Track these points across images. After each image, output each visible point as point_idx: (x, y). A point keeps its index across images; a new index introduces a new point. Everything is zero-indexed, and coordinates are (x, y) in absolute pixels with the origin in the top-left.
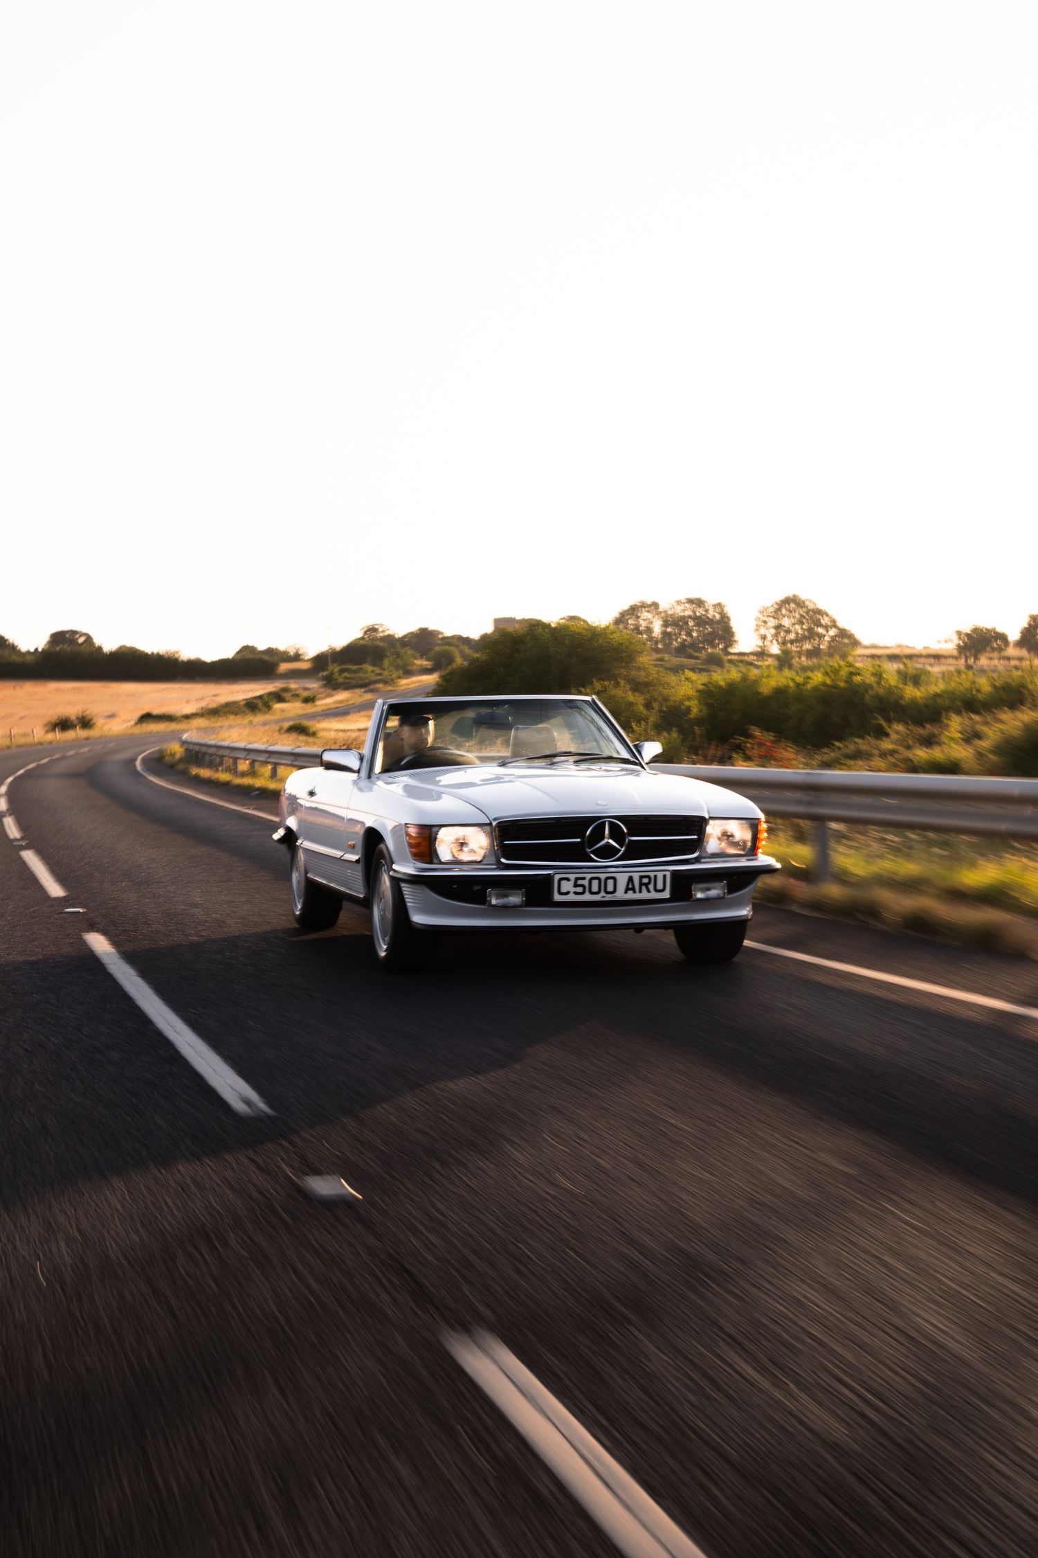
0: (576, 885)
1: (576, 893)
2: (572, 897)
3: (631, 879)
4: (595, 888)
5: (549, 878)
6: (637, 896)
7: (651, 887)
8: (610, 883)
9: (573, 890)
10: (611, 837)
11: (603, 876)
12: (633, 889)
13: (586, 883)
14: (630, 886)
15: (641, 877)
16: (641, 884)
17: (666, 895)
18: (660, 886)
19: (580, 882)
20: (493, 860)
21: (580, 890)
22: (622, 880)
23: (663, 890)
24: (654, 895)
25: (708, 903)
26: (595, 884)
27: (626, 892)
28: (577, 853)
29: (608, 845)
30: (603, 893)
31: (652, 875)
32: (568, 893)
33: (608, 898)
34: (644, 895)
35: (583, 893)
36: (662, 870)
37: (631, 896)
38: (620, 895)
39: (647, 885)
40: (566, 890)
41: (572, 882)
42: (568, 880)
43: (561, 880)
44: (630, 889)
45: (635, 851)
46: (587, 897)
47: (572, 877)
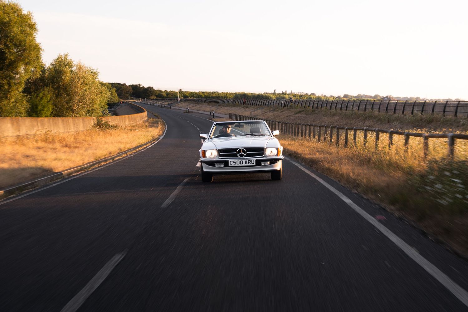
0: (234, 162)
1: (234, 164)
2: (233, 165)
3: (246, 161)
4: (238, 163)
5: (228, 161)
7: (251, 163)
8: (241, 162)
10: (242, 152)
11: (240, 161)
12: (247, 163)
13: (236, 162)
15: (248, 161)
16: (248, 162)
17: (254, 164)
18: (253, 163)
19: (235, 162)
20: (218, 157)
21: (235, 163)
22: (244, 161)
23: (254, 163)
24: (251, 165)
25: (265, 166)
26: (238, 162)
28: (235, 156)
29: (242, 154)
30: (240, 164)
31: (251, 160)
33: (241, 165)
34: (249, 165)
35: (236, 164)
36: (253, 159)
37: (246, 165)
38: (244, 164)
39: (250, 162)
40: (232, 163)
41: (233, 162)
42: (232, 161)
43: (230, 161)
45: (248, 155)
46: (236, 165)
47: (233, 161)
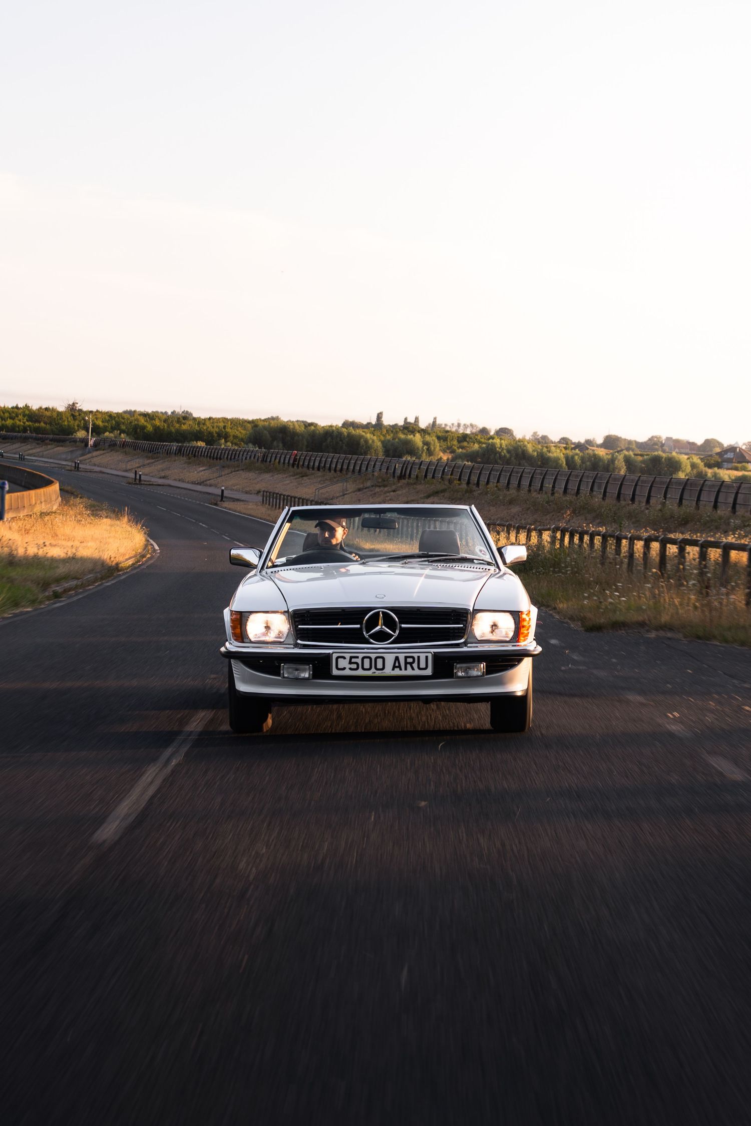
0: (350, 663)
1: (350, 669)
2: (348, 672)
3: (397, 658)
4: (367, 665)
5: (328, 656)
6: (403, 673)
7: (415, 665)
8: (380, 662)
9: (348, 666)
10: (385, 624)
11: (373, 656)
12: (399, 667)
13: (359, 661)
14: (397, 664)
15: (406, 658)
16: (406, 663)
17: (429, 672)
18: (423, 665)
19: (353, 660)
21: (355, 666)
22: (390, 659)
23: (426, 669)
24: (417, 672)
25: (470, 680)
26: (367, 662)
27: (393, 669)
28: (356, 637)
29: (381, 632)
30: (373, 670)
31: (416, 655)
32: (344, 669)
33: (378, 673)
34: (409, 672)
35: (357, 669)
36: (424, 652)
37: (397, 672)
38: (388, 671)
39: (411, 664)
40: (343, 666)
41: (348, 659)
42: (344, 658)
43: (337, 658)
44: (397, 667)
45: (406, 637)
46: (360, 672)
47: (348, 656)
